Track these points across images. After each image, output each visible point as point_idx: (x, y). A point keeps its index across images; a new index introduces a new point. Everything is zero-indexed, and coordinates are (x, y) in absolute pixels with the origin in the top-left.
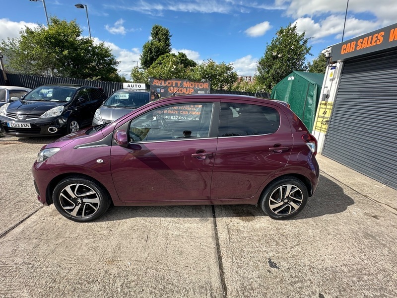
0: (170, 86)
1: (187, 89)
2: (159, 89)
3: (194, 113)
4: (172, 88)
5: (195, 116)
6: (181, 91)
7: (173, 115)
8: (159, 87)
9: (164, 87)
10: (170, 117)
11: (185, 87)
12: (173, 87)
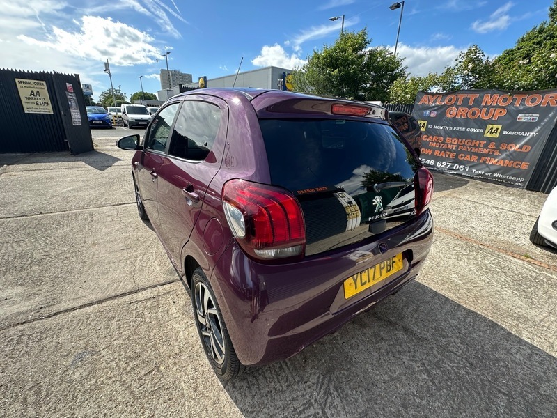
0: (452, 106)
1: (488, 111)
2: (428, 112)
3: (494, 161)
4: (453, 108)
5: (492, 168)
6: (474, 113)
7: (443, 159)
8: (429, 108)
9: (439, 108)
10: (435, 163)
11: (484, 107)
12: (457, 107)
